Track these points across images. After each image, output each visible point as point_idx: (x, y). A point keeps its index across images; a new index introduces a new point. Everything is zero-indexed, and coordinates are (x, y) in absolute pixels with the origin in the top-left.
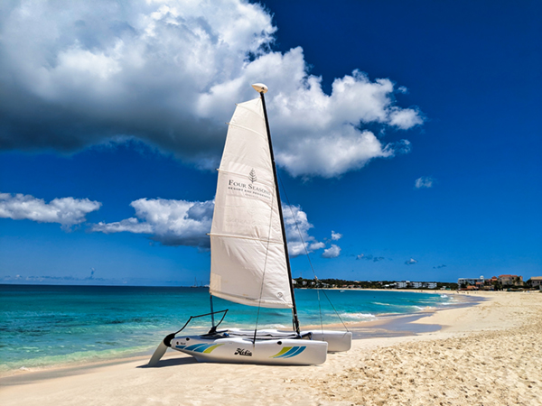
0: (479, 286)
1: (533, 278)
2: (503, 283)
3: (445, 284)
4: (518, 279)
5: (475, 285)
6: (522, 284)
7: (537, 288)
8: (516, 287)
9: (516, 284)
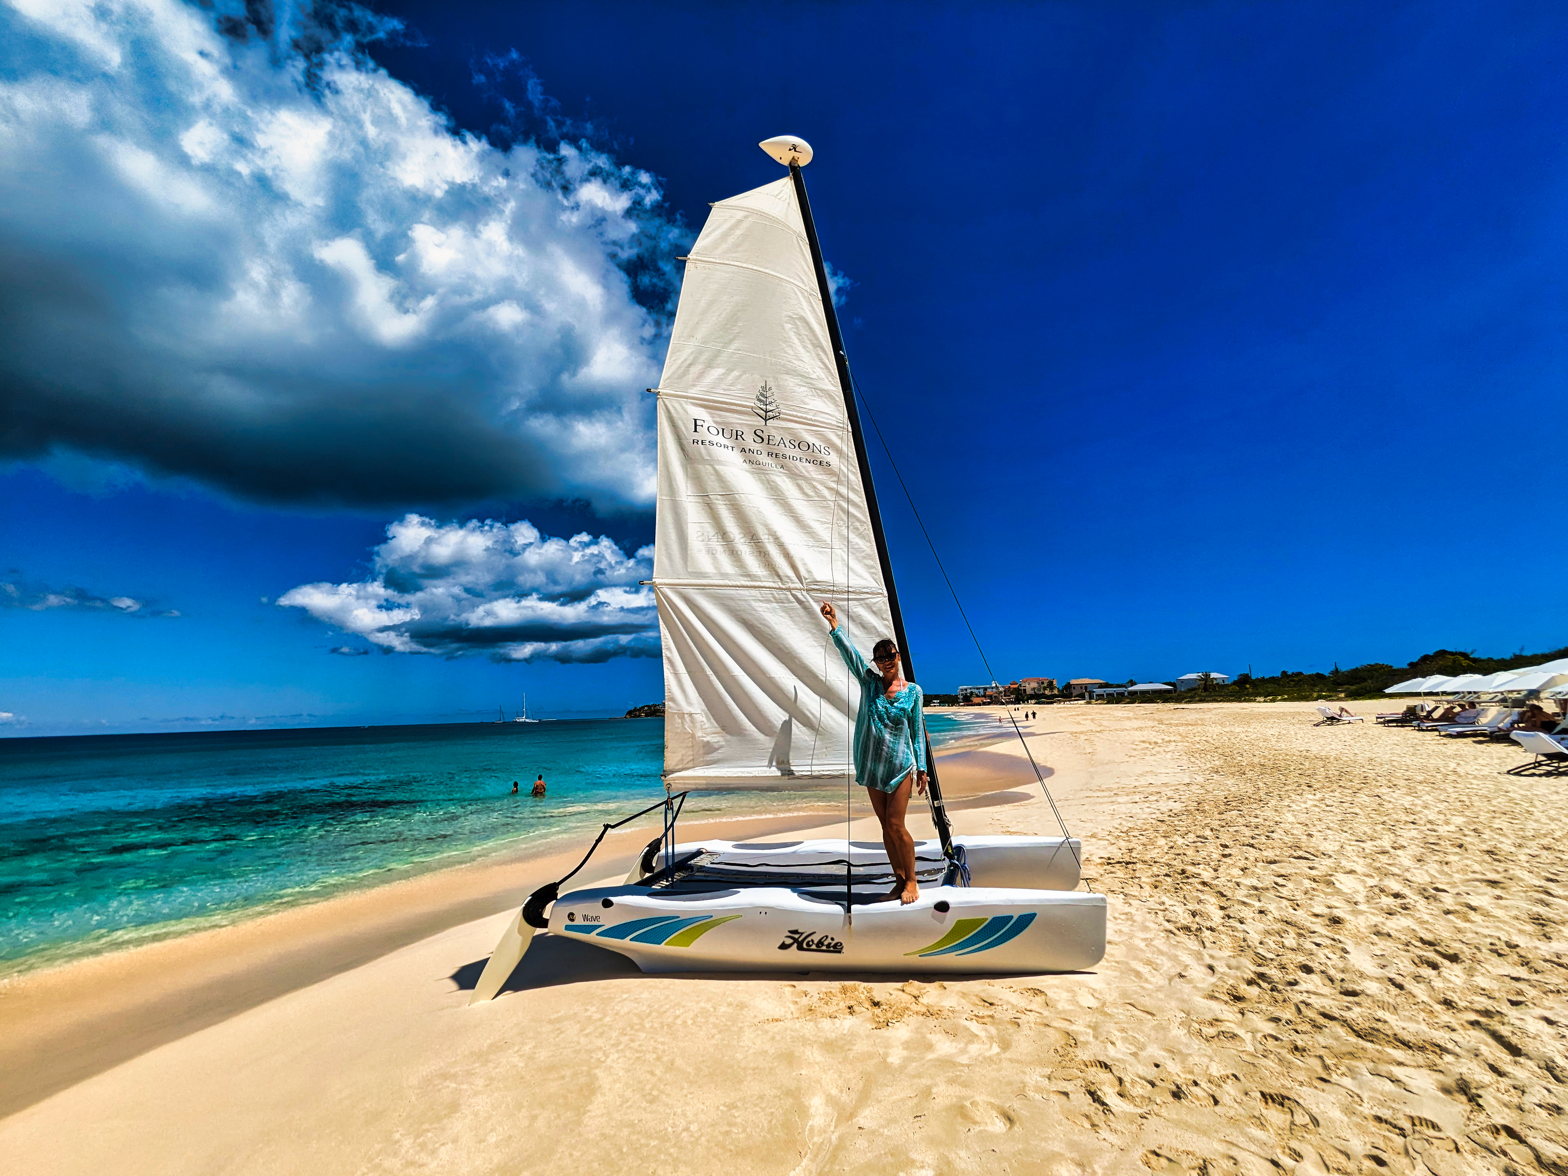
0: (990, 697)
1: (1073, 682)
2: (1029, 692)
3: (936, 697)
4: (1051, 684)
5: (985, 696)
6: (1056, 692)
7: (1082, 697)
8: (1047, 697)
9: (1047, 692)
